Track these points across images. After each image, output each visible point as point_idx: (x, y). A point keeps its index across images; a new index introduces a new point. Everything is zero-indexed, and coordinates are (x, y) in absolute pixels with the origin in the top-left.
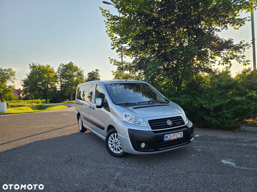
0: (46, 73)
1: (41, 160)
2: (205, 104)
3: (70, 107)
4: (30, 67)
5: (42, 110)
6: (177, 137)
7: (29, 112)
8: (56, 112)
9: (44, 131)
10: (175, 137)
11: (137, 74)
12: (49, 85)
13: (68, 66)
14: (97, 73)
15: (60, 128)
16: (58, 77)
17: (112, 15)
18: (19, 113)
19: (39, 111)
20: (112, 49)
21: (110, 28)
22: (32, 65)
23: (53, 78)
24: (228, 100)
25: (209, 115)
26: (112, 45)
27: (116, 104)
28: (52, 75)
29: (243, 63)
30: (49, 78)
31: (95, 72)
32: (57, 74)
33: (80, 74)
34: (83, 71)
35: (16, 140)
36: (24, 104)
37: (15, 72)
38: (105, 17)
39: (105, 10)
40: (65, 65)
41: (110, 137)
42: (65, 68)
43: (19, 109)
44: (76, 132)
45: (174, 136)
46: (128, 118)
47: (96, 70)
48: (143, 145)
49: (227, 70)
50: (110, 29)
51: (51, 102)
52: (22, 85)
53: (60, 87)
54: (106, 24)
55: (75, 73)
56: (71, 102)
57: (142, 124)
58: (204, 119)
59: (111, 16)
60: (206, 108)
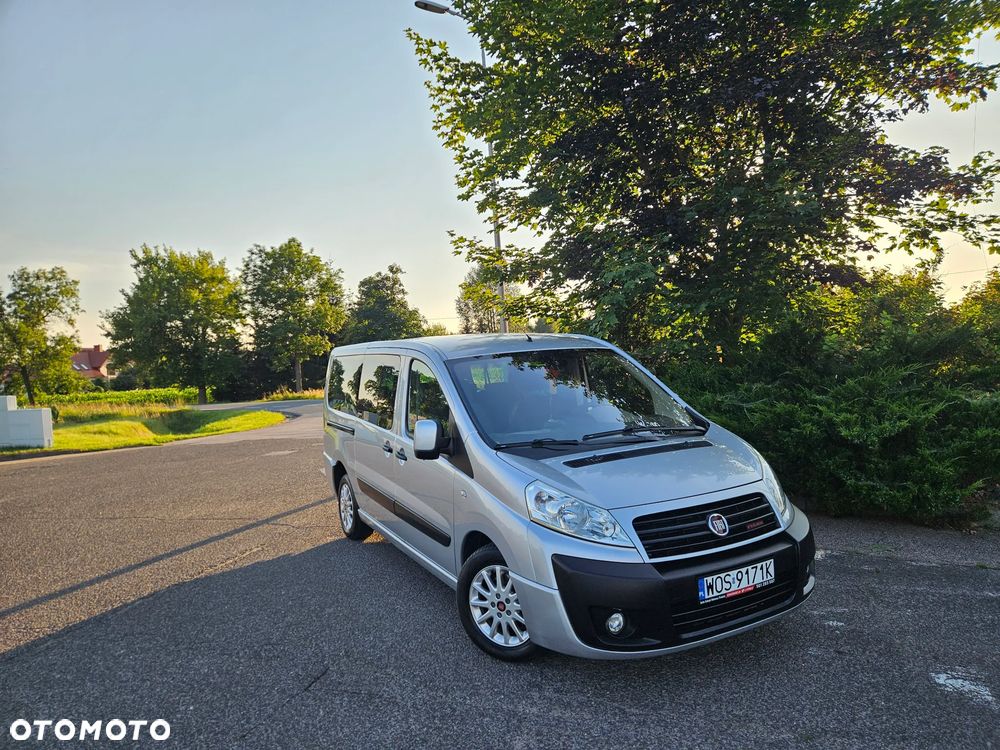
0: (194, 286)
1: (206, 675)
2: (847, 424)
3: (296, 416)
4: (135, 262)
5: (187, 436)
6: (751, 584)
7: (141, 445)
8: (245, 443)
9: (203, 535)
10: (744, 584)
11: (562, 294)
12: (209, 331)
13: (281, 255)
14: (396, 281)
15: (267, 521)
16: (246, 298)
17: (458, 61)
18: (101, 450)
19: (178, 439)
20: (459, 197)
21: (448, 111)
22: (141, 255)
23: (225, 302)
24: (940, 407)
25: (861, 469)
26: (462, 184)
27: (498, 448)
28: (219, 293)
29: (990, 245)
30: (208, 302)
31: (387, 278)
32: (238, 288)
33: (328, 286)
34: (340, 274)
35: (99, 580)
36: (116, 410)
37: (76, 283)
38: (431, 68)
39: (431, 41)
40: (269, 250)
41: (477, 581)
42: (270, 262)
43: (101, 433)
44: (330, 539)
45: (740, 580)
46: (551, 509)
47: (391, 269)
48: (616, 622)
49: (926, 273)
50: (449, 114)
51: (219, 397)
52: (108, 335)
53: (252, 340)
54: (432, 95)
55: (310, 283)
56: (299, 398)
57: (607, 533)
58: (841, 484)
59: (452, 64)
60: (852, 440)
